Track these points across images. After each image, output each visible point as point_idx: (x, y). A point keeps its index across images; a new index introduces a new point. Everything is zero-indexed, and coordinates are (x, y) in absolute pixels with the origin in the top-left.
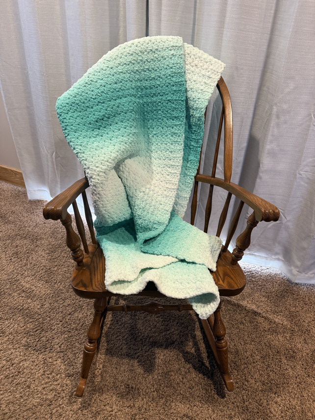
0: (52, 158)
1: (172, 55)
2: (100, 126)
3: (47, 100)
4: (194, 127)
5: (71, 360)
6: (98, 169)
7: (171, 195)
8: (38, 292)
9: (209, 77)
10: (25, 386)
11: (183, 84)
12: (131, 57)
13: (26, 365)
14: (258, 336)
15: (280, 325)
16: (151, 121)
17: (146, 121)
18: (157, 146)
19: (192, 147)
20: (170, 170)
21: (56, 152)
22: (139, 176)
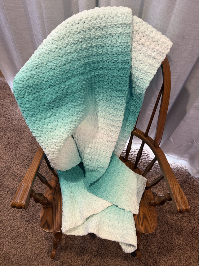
1: (120, 33)
2: (54, 106)
4: (135, 96)
6: (53, 150)
7: (112, 145)
9: (154, 58)
11: (129, 62)
12: (79, 35)
14: (161, 216)
16: (98, 89)
17: (93, 90)
18: (102, 108)
19: (131, 110)
20: (112, 128)
22: (87, 135)
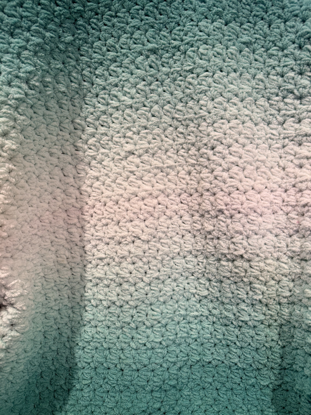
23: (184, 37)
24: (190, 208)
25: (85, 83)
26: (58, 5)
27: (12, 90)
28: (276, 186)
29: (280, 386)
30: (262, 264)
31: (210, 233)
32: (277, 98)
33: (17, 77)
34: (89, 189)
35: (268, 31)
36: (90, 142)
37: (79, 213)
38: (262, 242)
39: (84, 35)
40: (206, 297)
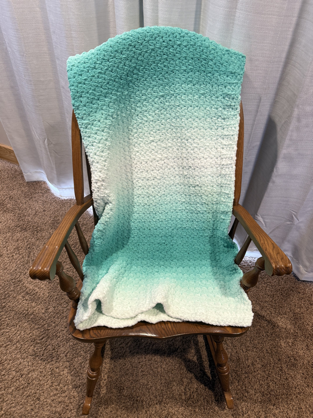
0: (44, 144)
3: (31, 84)
5: (78, 370)
8: (41, 294)
10: (35, 399)
13: (34, 376)
15: (284, 330)
21: (48, 139)
23: (176, 90)
24: (178, 165)
25: (133, 110)
26: (122, 80)
27: (107, 121)
28: (213, 156)
29: (212, 236)
30: (206, 188)
31: (186, 176)
32: (215, 118)
33: (109, 115)
34: (134, 156)
35: (211, 89)
36: (135, 136)
37: (130, 167)
38: (206, 179)
39: (132, 90)
40: (184, 202)
